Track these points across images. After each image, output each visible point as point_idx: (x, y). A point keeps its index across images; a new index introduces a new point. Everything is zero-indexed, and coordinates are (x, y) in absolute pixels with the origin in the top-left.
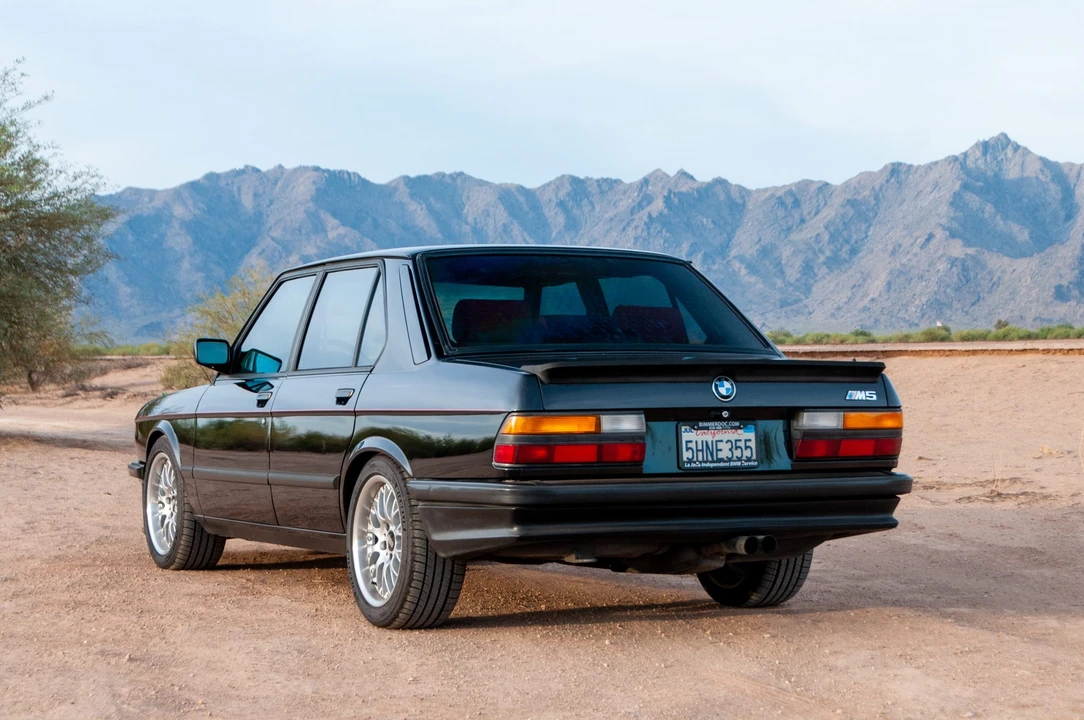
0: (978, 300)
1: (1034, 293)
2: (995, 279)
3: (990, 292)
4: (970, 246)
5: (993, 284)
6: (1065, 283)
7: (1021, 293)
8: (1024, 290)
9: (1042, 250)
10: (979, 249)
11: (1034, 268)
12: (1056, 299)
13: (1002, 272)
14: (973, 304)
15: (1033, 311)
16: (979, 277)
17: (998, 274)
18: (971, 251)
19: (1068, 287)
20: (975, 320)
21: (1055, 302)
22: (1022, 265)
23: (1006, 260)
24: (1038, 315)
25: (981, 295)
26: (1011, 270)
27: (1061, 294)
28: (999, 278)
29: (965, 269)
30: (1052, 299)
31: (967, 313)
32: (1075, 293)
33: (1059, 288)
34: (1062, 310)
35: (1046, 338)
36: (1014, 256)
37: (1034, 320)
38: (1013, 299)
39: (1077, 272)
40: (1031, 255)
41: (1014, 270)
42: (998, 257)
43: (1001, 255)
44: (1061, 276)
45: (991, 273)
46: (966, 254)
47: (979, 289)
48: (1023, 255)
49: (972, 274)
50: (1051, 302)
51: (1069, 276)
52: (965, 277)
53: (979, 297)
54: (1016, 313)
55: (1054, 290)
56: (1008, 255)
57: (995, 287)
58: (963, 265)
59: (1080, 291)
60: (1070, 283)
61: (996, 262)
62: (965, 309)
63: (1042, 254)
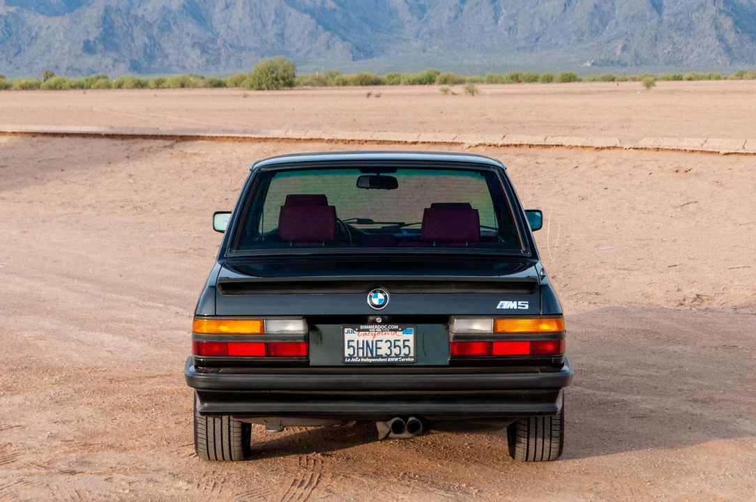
0: (20, 51)
1: (66, 47)
2: (34, 34)
3: (29, 45)
4: (11, 5)
5: (32, 39)
6: (91, 38)
7: (56, 47)
8: (58, 44)
9: (72, 11)
10: (19, 7)
11: (66, 25)
12: (84, 52)
13: (39, 28)
14: (16, 55)
15: (66, 61)
16: (20, 31)
17: (36, 29)
18: (12, 9)
19: (94, 42)
20: (18, 68)
21: (84, 54)
22: (55, 22)
23: (42, 18)
24: (70, 65)
25: (22, 47)
26: (47, 26)
27: (89, 48)
28: (37, 34)
29: (7, 25)
30: (80, 52)
31: (10, 62)
32: (101, 47)
33: (87, 43)
34: (90, 61)
35: (89, 87)
36: (49, 15)
37: (68, 69)
38: (49, 51)
39: (101, 29)
40: (63, 15)
41: (49, 27)
42: (36, 15)
43: (37, 13)
44: (88, 32)
45: (29, 29)
46: (8, 12)
47: (20, 42)
48: (57, 14)
49: (14, 29)
50: (81, 55)
51: (94, 33)
52: (8, 32)
53: (21, 49)
54: (52, 63)
55: (83, 44)
56: (43, 14)
57: (34, 40)
58: (6, 22)
59: (104, 46)
60: (96, 39)
61: (34, 19)
62: (9, 59)
63: (73, 14)
